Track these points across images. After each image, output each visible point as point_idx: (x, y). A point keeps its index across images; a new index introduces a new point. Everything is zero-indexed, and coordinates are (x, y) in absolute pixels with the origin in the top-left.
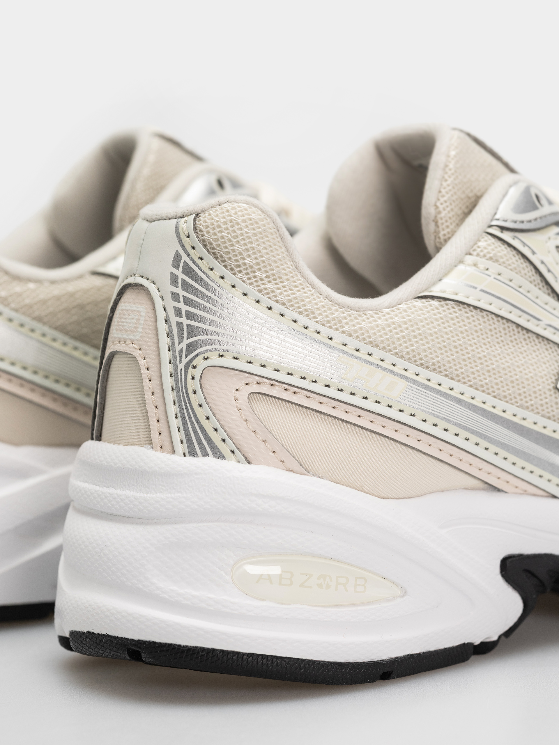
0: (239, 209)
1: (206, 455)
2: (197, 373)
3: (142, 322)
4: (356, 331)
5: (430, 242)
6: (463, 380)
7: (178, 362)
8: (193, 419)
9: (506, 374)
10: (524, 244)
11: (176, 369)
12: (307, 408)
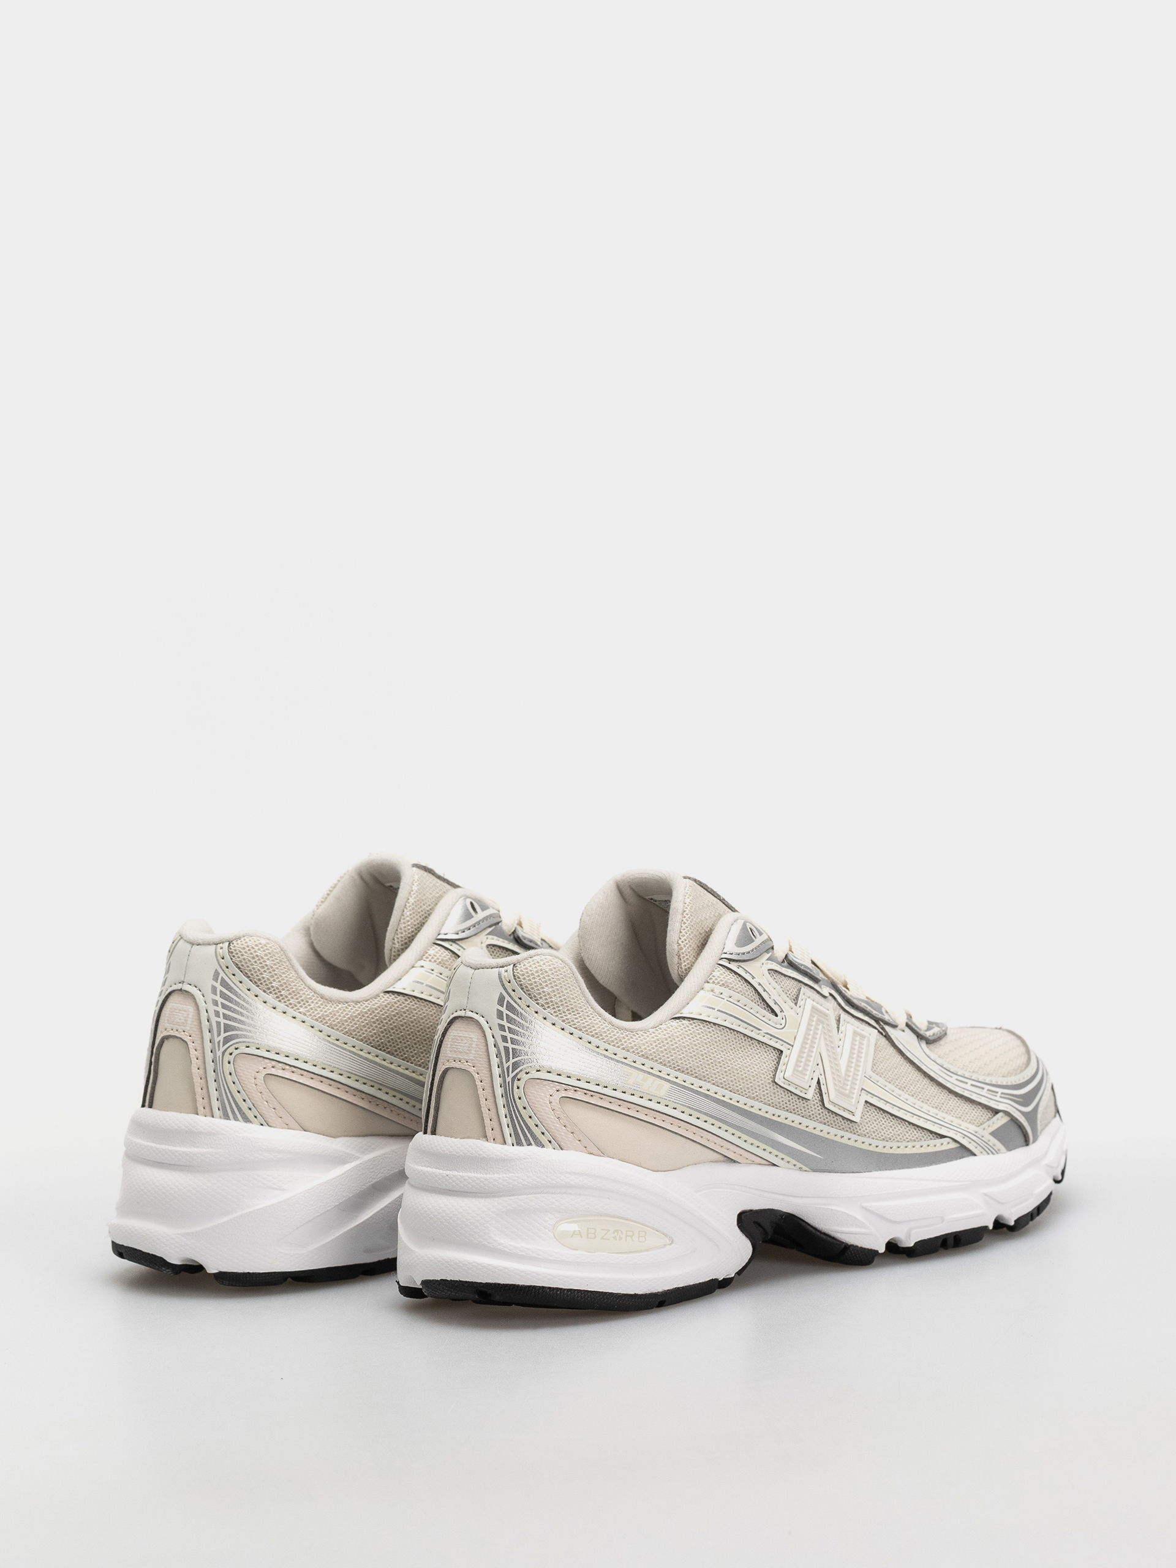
0: (546, 960)
1: (530, 1144)
2: (521, 1084)
3: (474, 1046)
4: (632, 1048)
5: (675, 975)
6: (708, 1080)
7: (506, 1076)
8: (519, 1118)
9: (738, 1073)
10: (747, 972)
11: (505, 1081)
12: (601, 1107)
